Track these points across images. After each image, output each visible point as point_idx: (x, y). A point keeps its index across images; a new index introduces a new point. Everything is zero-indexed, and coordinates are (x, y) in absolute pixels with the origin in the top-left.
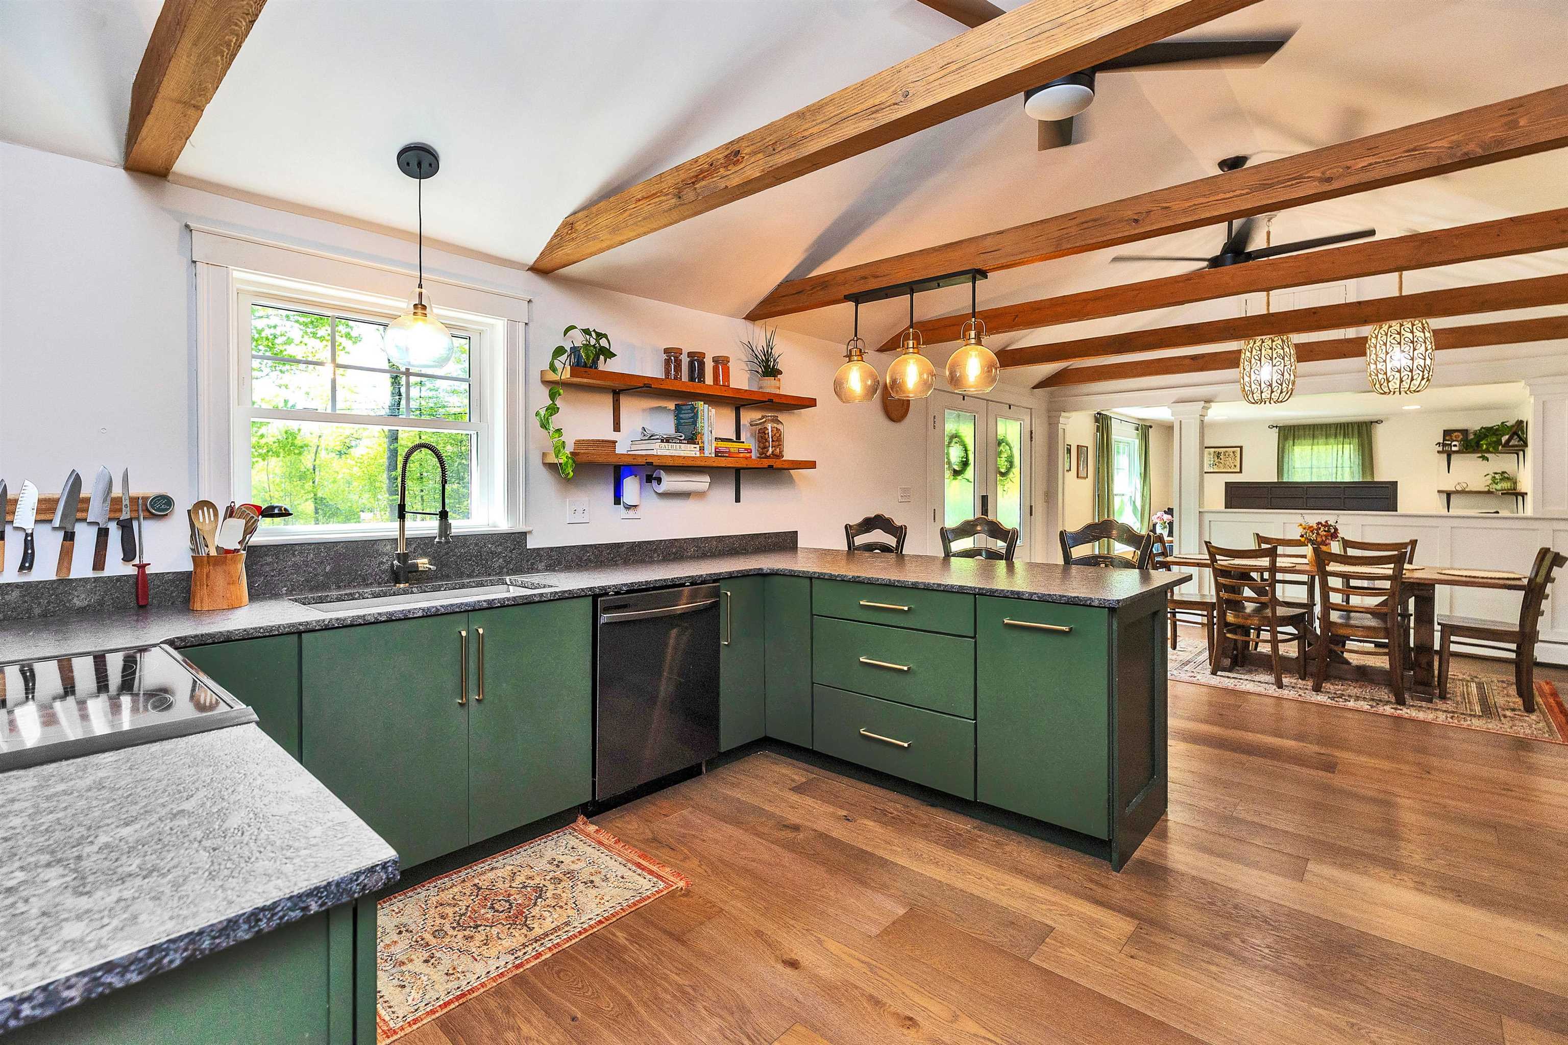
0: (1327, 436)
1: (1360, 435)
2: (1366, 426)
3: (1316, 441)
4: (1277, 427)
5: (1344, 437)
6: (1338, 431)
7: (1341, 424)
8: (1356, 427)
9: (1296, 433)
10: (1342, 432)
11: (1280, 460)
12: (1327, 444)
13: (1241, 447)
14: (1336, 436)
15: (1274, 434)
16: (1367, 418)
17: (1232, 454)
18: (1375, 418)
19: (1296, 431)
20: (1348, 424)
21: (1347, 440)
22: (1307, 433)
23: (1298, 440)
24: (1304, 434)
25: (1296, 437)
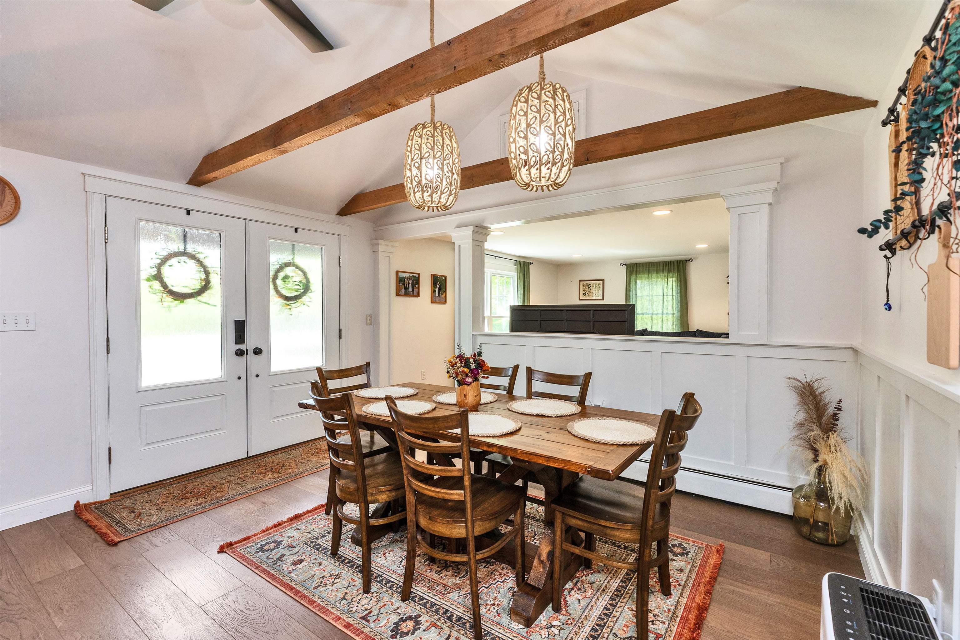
0: (657, 272)
1: (678, 270)
2: (683, 264)
3: (650, 275)
4: (625, 264)
5: (669, 272)
6: (665, 267)
7: (666, 262)
8: (676, 264)
9: (638, 270)
10: (667, 268)
11: (628, 289)
12: (657, 278)
13: (603, 280)
14: (663, 271)
15: (624, 269)
16: (684, 258)
17: (597, 285)
18: (688, 257)
19: (638, 267)
20: (671, 262)
21: (670, 274)
22: (645, 269)
23: (639, 274)
24: (643, 270)
25: (638, 272)
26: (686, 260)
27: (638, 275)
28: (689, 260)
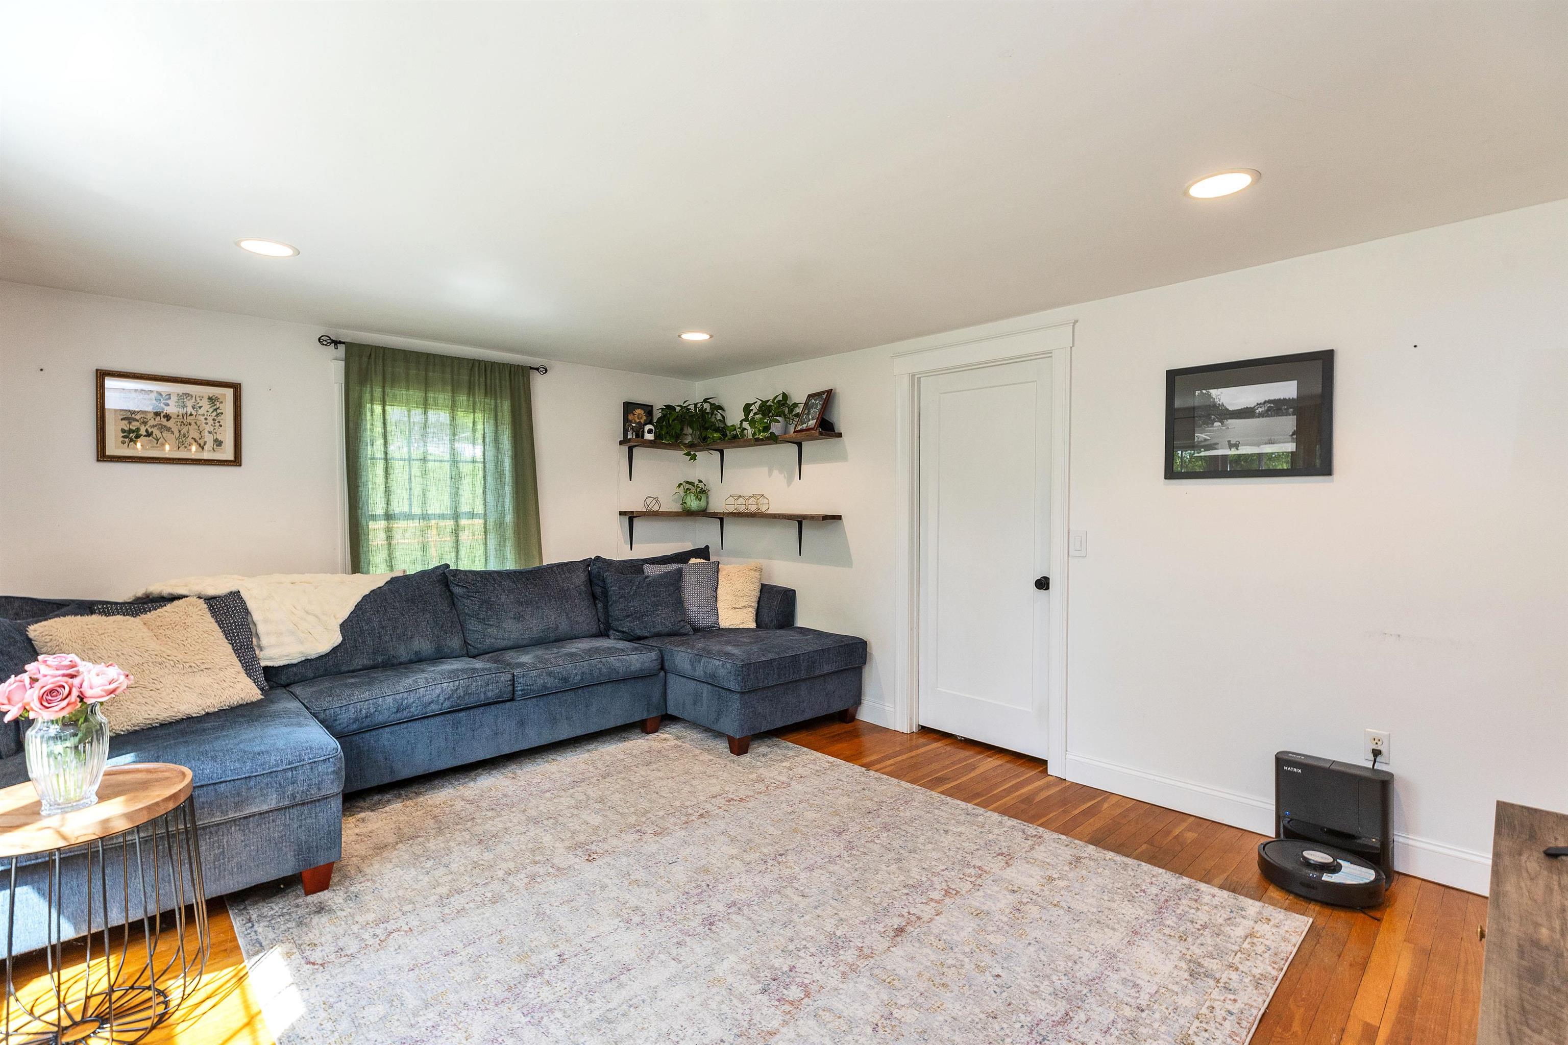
0: (454, 387)
1: (513, 392)
4: (342, 343)
6: (475, 377)
9: (389, 369)
10: (482, 380)
13: (236, 387)
14: (470, 389)
15: (336, 358)
19: (386, 361)
22: (413, 372)
23: (392, 387)
24: (407, 375)
25: (389, 376)
26: (531, 368)
27: (388, 390)
28: (537, 369)
